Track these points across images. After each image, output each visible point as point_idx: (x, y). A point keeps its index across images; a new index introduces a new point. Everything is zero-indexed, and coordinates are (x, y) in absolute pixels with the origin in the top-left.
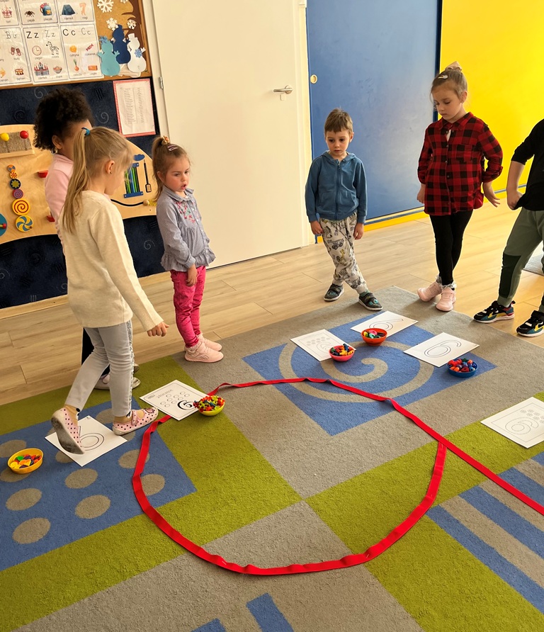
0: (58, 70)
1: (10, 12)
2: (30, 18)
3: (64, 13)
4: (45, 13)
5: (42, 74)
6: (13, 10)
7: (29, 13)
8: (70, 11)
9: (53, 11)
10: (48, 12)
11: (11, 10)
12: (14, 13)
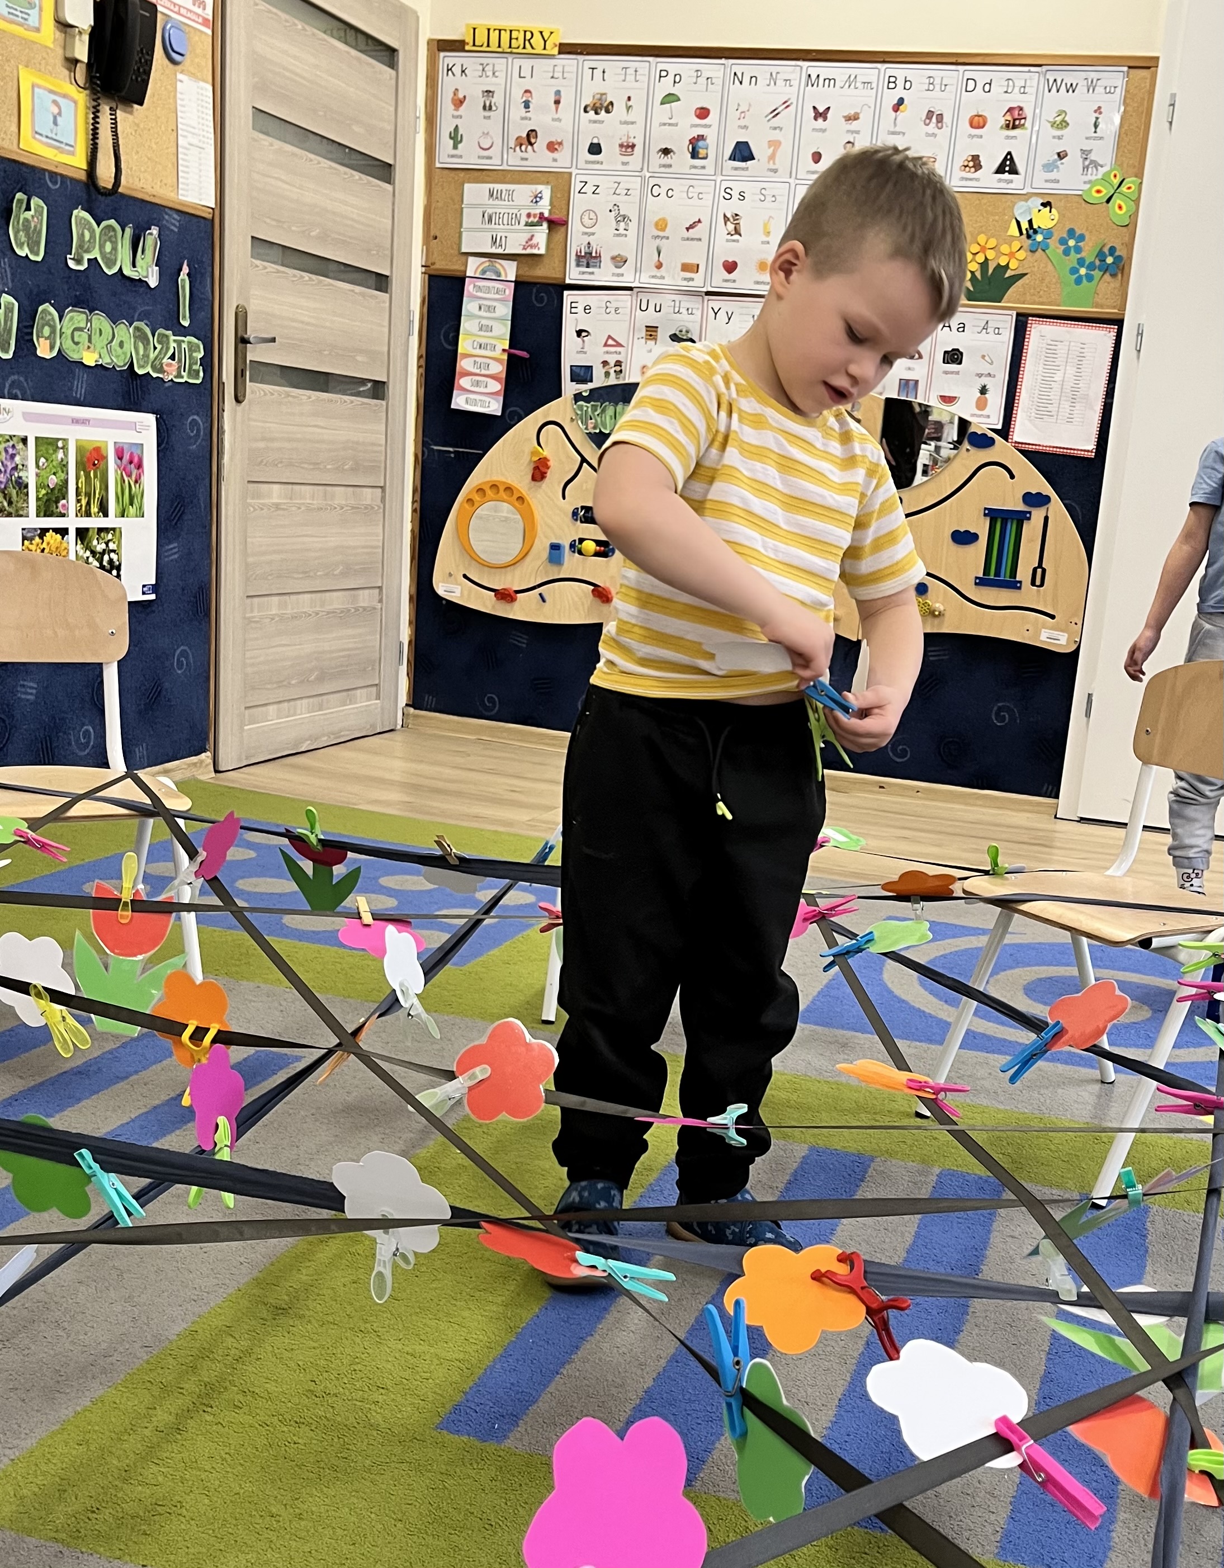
0: (619, 261)
1: (633, 146)
2: (666, 160)
3: (733, 158)
4: (694, 155)
5: (588, 266)
6: (639, 143)
7: (666, 151)
8: (746, 154)
9: (712, 153)
10: (702, 153)
11: (635, 141)
12: (638, 149)
